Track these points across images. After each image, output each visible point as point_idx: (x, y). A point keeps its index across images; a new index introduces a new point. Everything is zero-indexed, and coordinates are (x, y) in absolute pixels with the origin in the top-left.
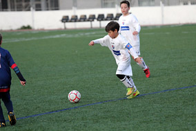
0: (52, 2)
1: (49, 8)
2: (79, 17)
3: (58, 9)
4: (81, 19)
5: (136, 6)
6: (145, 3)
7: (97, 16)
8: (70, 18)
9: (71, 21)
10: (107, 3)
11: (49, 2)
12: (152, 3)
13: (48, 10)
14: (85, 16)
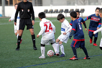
0: (38, 1)
1: (37, 5)
2: (54, 11)
3: (41, 6)
4: (55, 11)
5: (87, 5)
6: (92, 3)
7: (64, 10)
8: (49, 11)
9: (49, 13)
10: (70, 3)
11: (37, 1)
12: (96, 3)
13: (36, 6)
14: (57, 10)
